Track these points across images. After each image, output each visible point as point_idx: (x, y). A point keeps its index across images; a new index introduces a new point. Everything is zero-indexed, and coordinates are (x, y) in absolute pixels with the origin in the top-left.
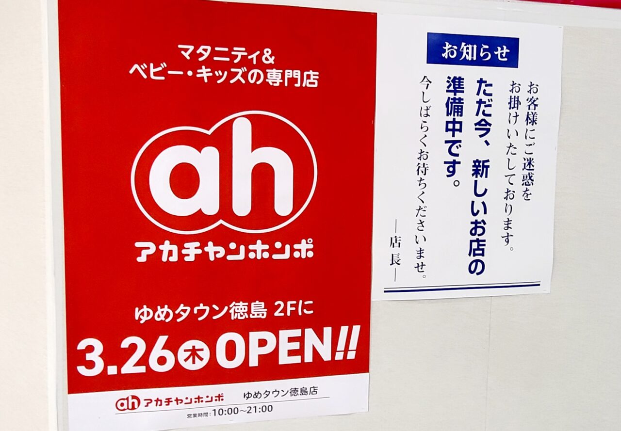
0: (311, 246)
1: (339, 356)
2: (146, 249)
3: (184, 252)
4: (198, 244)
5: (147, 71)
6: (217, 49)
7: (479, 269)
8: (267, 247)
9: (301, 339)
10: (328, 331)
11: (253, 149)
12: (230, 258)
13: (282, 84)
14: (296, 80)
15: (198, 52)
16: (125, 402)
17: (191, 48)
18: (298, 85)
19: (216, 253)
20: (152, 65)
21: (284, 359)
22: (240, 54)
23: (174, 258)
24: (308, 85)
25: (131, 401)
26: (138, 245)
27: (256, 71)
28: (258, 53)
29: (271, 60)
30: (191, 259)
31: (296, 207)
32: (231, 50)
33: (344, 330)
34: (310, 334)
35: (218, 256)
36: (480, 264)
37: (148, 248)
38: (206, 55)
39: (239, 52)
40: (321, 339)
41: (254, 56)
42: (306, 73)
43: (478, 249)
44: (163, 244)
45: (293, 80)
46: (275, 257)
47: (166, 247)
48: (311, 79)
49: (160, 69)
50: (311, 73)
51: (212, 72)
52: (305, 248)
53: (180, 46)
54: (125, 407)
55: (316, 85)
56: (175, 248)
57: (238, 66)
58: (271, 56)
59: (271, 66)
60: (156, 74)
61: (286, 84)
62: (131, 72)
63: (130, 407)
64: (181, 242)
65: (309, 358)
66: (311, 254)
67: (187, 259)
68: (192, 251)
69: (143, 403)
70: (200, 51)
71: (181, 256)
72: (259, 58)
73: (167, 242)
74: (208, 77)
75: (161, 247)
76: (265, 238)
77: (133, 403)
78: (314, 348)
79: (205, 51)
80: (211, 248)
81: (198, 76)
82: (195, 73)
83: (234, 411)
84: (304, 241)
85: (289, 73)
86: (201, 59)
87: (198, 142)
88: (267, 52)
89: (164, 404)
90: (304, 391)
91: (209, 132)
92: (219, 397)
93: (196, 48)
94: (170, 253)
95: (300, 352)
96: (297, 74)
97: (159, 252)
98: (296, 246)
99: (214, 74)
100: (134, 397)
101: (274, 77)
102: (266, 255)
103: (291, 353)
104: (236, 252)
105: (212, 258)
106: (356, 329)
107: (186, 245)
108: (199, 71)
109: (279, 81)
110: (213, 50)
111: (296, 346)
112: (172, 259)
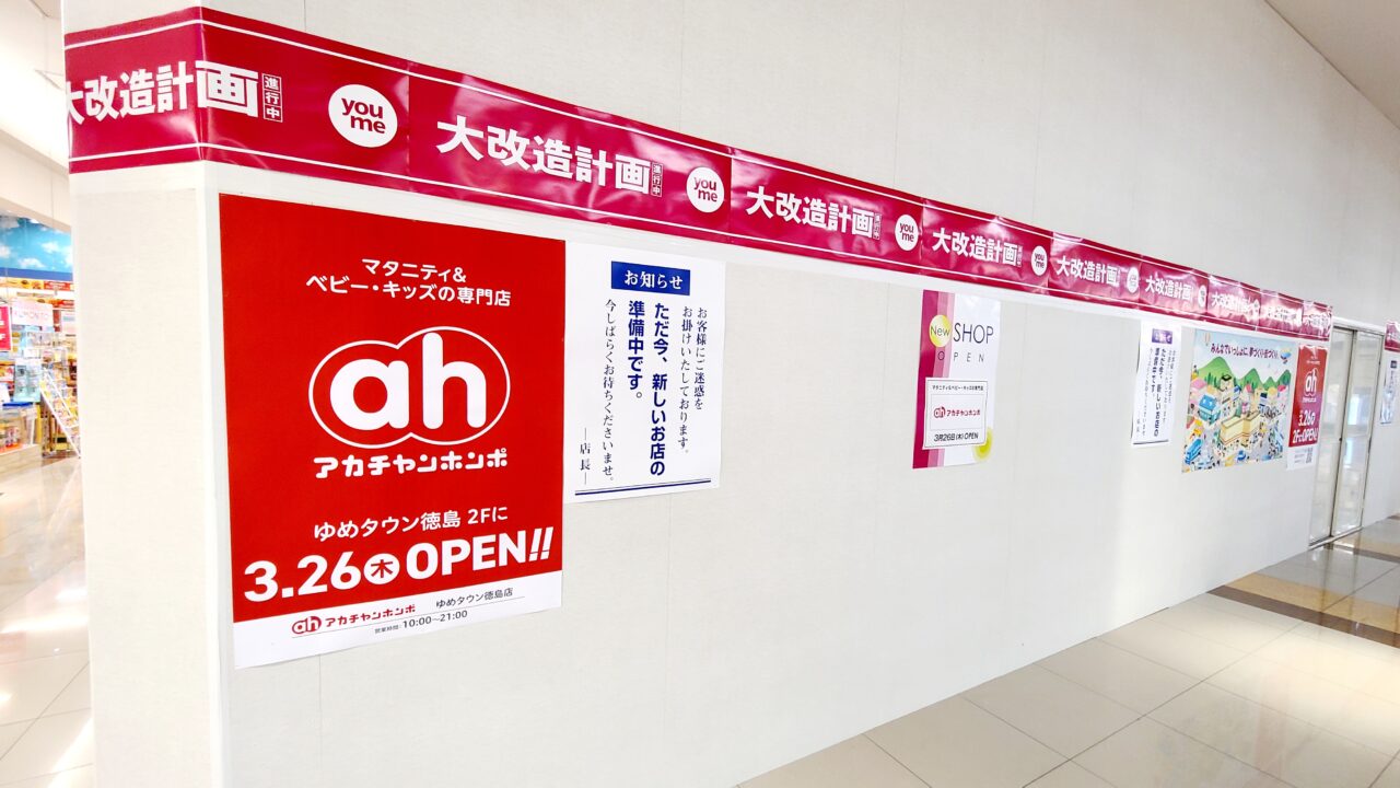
0: (505, 455)
1: (533, 557)
2: (326, 465)
3: (370, 466)
4: (386, 458)
5: (327, 284)
6: (405, 265)
7: (660, 470)
8: (459, 458)
9: (496, 545)
10: (522, 535)
11: (444, 364)
12: (420, 470)
13: (474, 302)
14: (488, 299)
15: (384, 267)
16: (304, 624)
17: (377, 263)
18: (490, 303)
19: (405, 466)
20: (332, 278)
21: (478, 565)
22: (430, 272)
23: (360, 473)
24: (500, 304)
25: (310, 622)
26: (317, 460)
27: (447, 289)
28: (449, 271)
29: (463, 279)
30: (378, 472)
31: (490, 417)
32: (420, 267)
33: (538, 532)
34: (504, 539)
35: (408, 468)
36: (660, 466)
37: (330, 464)
38: (393, 270)
39: (429, 270)
40: (516, 543)
41: (445, 274)
42: (498, 293)
43: (659, 452)
44: (346, 458)
45: (484, 299)
46: (469, 467)
47: (350, 461)
48: (503, 299)
49: (341, 282)
50: (503, 292)
51: (400, 287)
52: (498, 458)
53: (364, 261)
54: (304, 629)
55: (508, 304)
56: (360, 463)
57: (428, 282)
58: (462, 275)
59: (462, 285)
60: (337, 287)
61: (478, 302)
62: (309, 283)
63: (310, 628)
64: (366, 456)
65: (503, 561)
66: (504, 463)
67: (373, 473)
68: (379, 465)
69: (325, 623)
70: (387, 266)
71: (367, 470)
72: (450, 276)
73: (351, 457)
74: (396, 293)
75: (344, 462)
76: (458, 450)
77: (313, 625)
78: (508, 552)
79: (392, 267)
80: (400, 461)
81: (385, 290)
82: (381, 288)
83: (426, 620)
84: (497, 451)
85: (481, 292)
86: (387, 275)
87: (386, 357)
88: (458, 271)
89: (349, 621)
90: (499, 594)
91: (397, 347)
92: (410, 608)
93: (383, 263)
94: (355, 468)
95: (495, 556)
96: (488, 293)
97: (342, 468)
98: (490, 456)
99: (402, 290)
100: (314, 618)
101: (466, 295)
102: (459, 466)
103: (485, 558)
104: (428, 463)
105: (401, 471)
106: (550, 531)
107: (373, 459)
108: (386, 286)
109: (470, 299)
110: (400, 267)
111: (490, 551)
112: (356, 474)
